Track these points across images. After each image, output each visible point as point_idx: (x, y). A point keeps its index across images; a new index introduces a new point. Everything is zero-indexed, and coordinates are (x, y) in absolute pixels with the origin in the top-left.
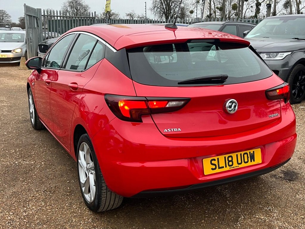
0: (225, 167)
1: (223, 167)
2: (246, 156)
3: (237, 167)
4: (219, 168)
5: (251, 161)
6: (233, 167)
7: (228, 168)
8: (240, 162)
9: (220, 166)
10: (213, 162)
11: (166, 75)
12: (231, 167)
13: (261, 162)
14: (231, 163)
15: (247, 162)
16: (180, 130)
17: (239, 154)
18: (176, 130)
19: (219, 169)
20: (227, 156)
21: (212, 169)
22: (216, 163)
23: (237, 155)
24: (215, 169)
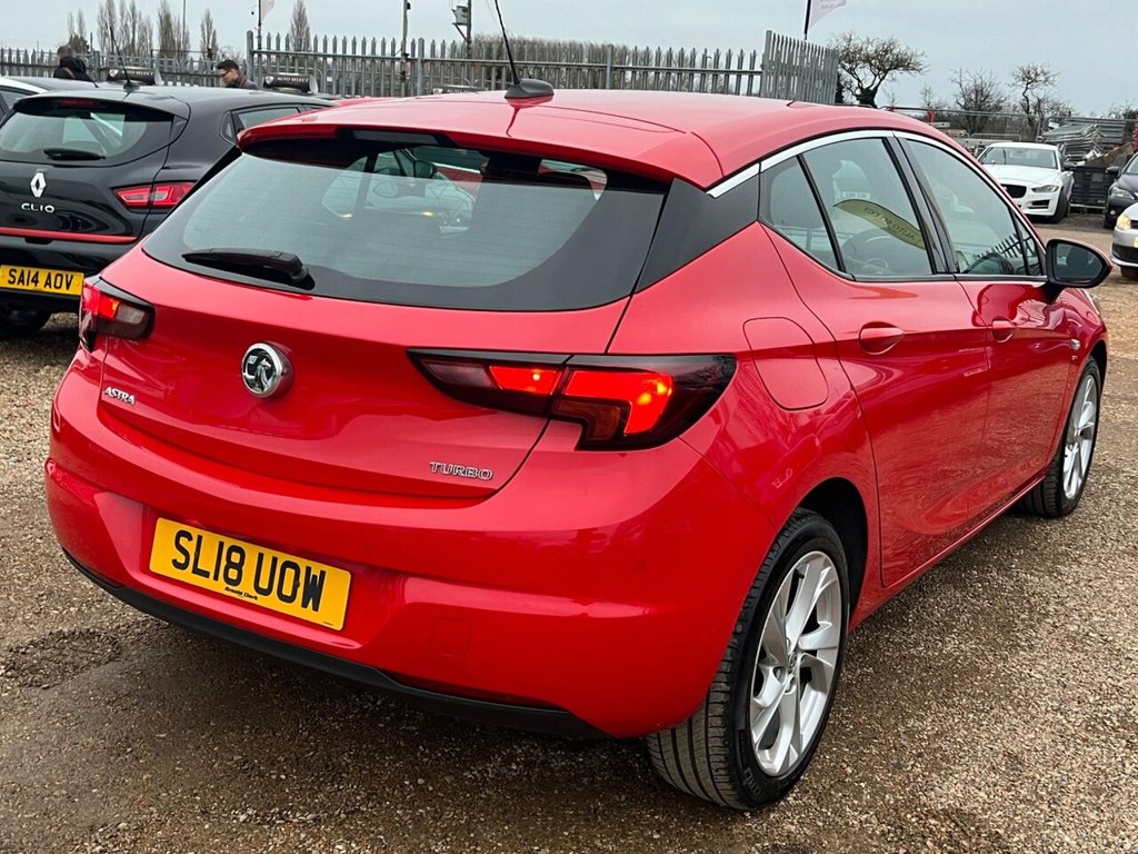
0: (212, 575)
1: (206, 574)
2: (290, 572)
3: (250, 596)
4: (196, 571)
5: (305, 605)
6: (236, 592)
7: (220, 586)
8: (264, 584)
9: (199, 567)
10: (183, 541)
12: (231, 587)
13: (339, 626)
14: (233, 574)
15: (290, 599)
16: (133, 402)
17: (269, 554)
19: (193, 572)
20: (229, 542)
21: (175, 562)
22: (191, 550)
23: (261, 556)
24: (183, 567)
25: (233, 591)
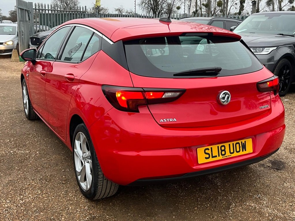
0: (218, 156)
1: (216, 156)
2: (238, 145)
3: (229, 156)
4: (213, 157)
5: (243, 151)
6: (225, 157)
7: (221, 157)
8: (232, 151)
10: (207, 151)
11: (162, 67)
12: (224, 156)
13: (252, 151)
14: (223, 153)
15: (239, 151)
16: (175, 120)
17: (231, 143)
18: (171, 120)
19: (212, 158)
20: (220, 145)
21: (206, 158)
22: (210, 153)
23: (229, 145)
24: (209, 158)
25: (224, 157)
